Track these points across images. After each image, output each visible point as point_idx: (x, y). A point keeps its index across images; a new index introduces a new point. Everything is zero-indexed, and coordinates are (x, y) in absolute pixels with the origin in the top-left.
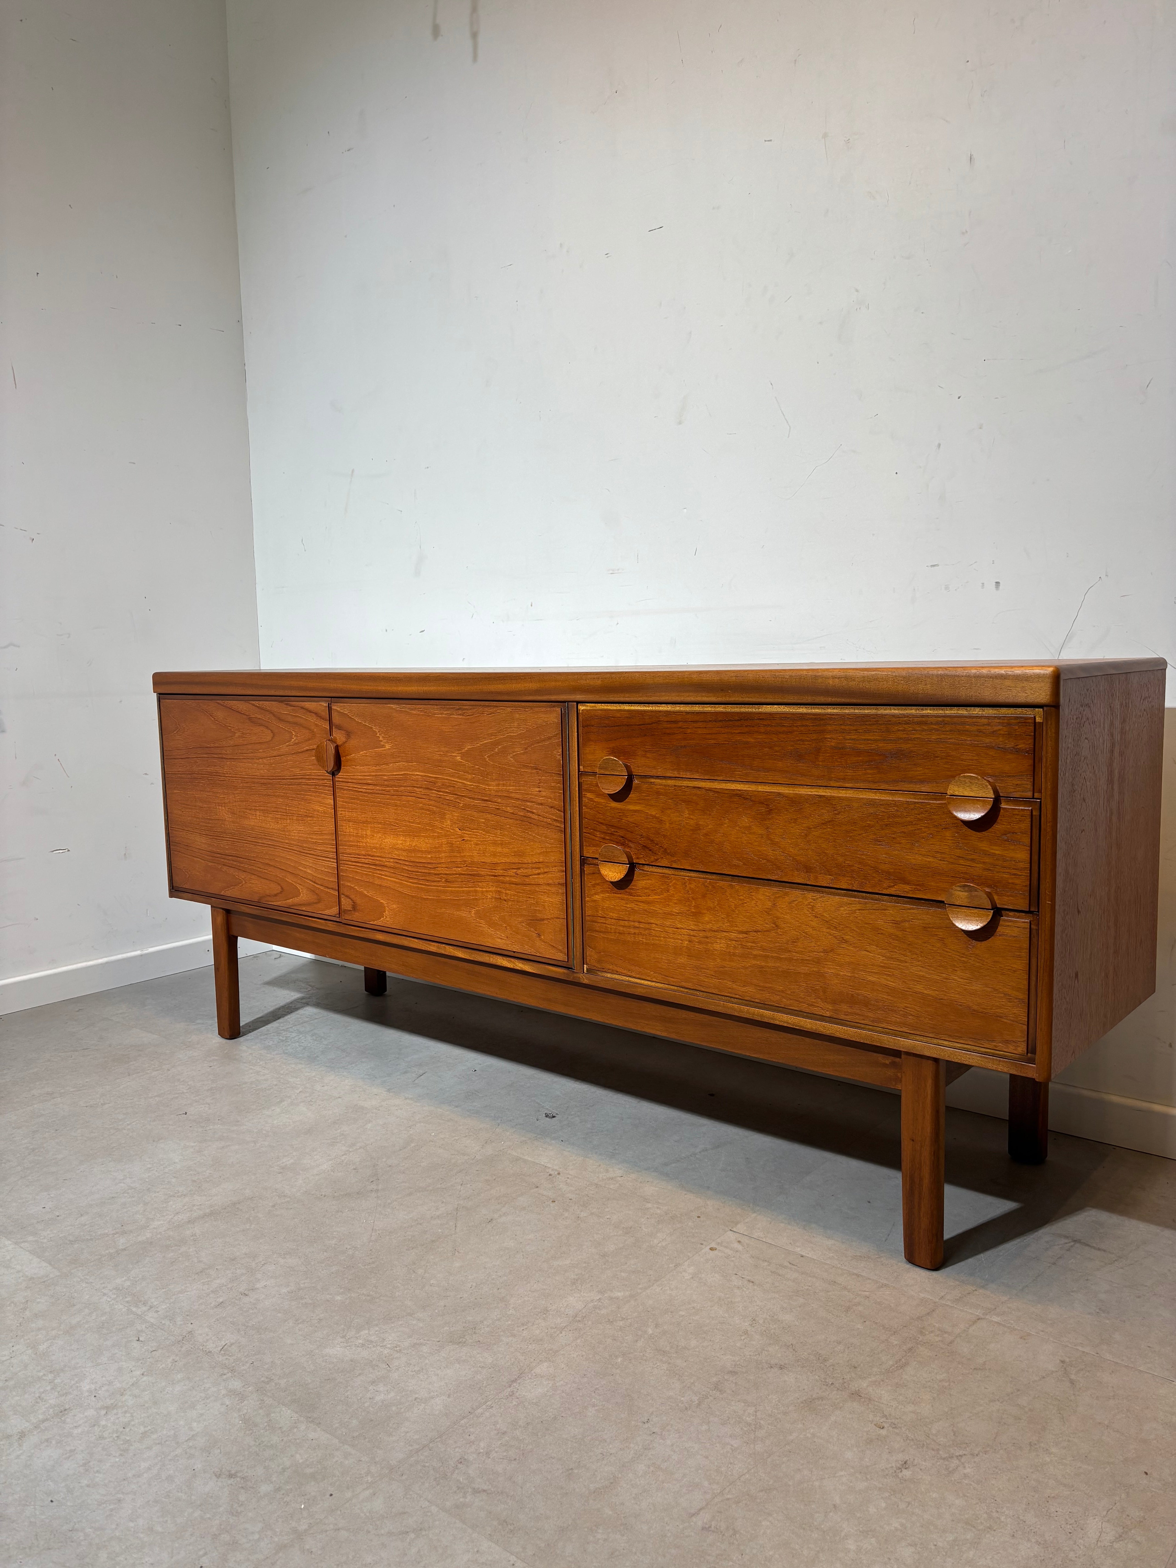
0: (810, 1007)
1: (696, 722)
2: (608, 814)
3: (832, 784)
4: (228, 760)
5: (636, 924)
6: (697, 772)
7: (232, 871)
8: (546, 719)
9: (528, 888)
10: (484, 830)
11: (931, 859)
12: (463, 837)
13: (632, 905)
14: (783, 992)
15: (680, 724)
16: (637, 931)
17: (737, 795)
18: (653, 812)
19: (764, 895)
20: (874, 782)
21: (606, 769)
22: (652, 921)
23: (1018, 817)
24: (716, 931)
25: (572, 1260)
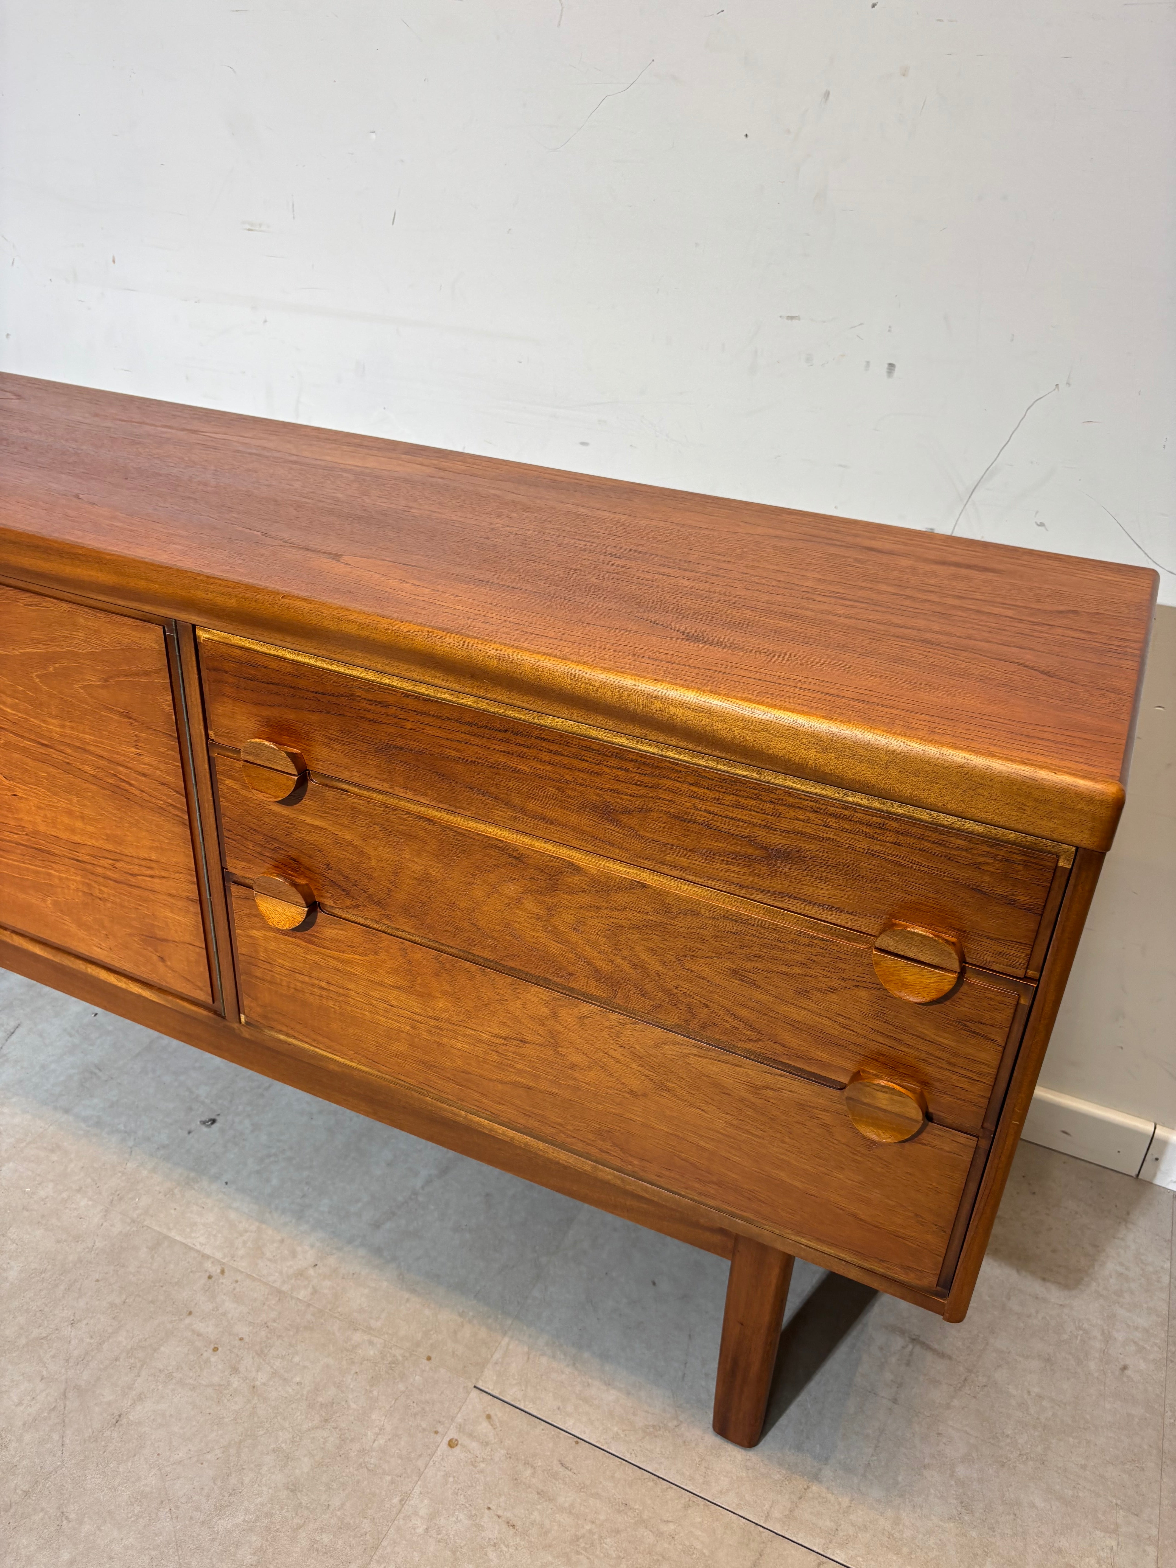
0: (603, 1154)
2: (267, 820)
3: (665, 869)
5: (324, 984)
6: (425, 794)
8: (137, 640)
9: (136, 891)
10: (49, 790)
11: (827, 1022)
12: (14, 791)
13: (316, 958)
14: (561, 1125)
15: (393, 710)
16: (324, 993)
17: (496, 846)
18: (348, 836)
19: (535, 995)
20: (742, 886)
21: (257, 756)
22: (349, 987)
23: (992, 1003)
24: (457, 1025)
25: (247, 1511)
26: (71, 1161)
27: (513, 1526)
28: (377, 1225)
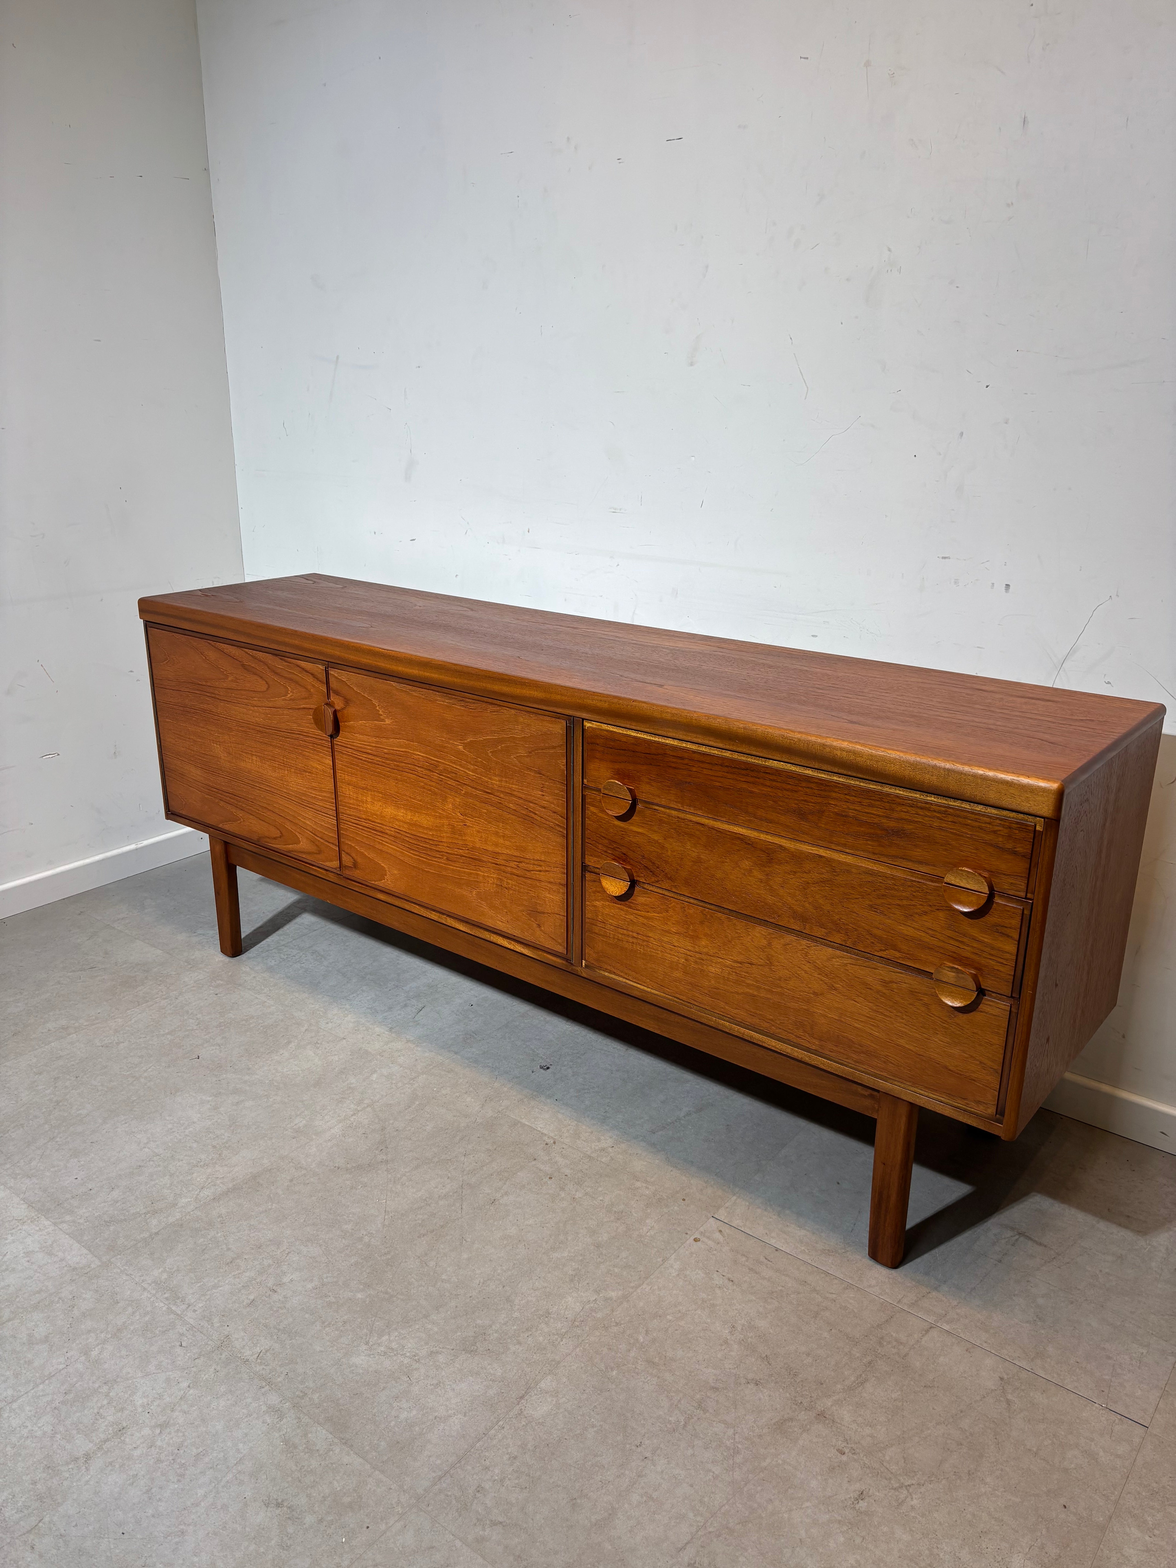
0: (798, 1039)
1: (703, 762)
2: (611, 830)
3: (833, 846)
4: (222, 701)
5: (635, 935)
6: (701, 809)
7: (229, 807)
8: (551, 729)
9: (529, 881)
10: (486, 820)
11: (923, 934)
12: (465, 822)
13: (632, 917)
14: (772, 1020)
15: (686, 761)
16: (635, 941)
17: (739, 838)
18: (656, 837)
19: (759, 933)
20: (874, 853)
21: (610, 790)
22: (650, 935)
23: (1009, 914)
24: (713, 956)
25: (569, 1252)
26: (460, 1078)
27: (732, 1281)
28: (653, 1132)
